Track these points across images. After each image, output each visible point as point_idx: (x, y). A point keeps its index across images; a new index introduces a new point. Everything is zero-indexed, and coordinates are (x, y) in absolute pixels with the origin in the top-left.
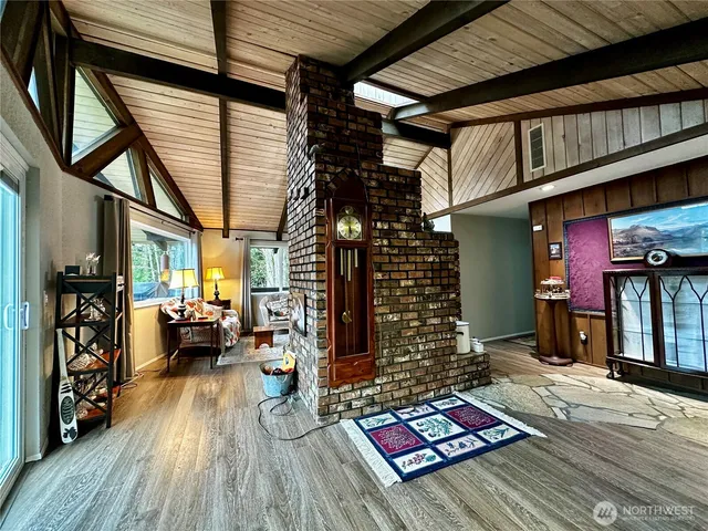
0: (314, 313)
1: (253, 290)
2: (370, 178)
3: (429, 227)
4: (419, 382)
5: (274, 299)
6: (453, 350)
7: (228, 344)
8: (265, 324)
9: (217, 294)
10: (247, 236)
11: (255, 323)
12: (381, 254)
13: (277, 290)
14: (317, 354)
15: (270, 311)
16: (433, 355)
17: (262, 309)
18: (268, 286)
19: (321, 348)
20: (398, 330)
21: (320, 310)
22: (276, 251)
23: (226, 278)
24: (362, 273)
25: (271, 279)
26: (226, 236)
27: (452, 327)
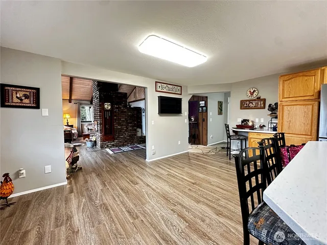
0: (99, 126)
1: (82, 122)
2: (113, 95)
3: (130, 106)
4: (126, 142)
5: (89, 125)
6: (136, 135)
7: (74, 138)
8: (86, 132)
9: (68, 123)
10: (78, 102)
11: (82, 132)
12: (116, 112)
13: (91, 122)
14: (100, 134)
15: (88, 129)
16: (130, 136)
17: (85, 128)
18: (87, 120)
19: (101, 133)
20: (120, 130)
21: (100, 125)
22: (90, 108)
23: (71, 117)
24: (111, 117)
25: (89, 118)
26: (70, 102)
27: (135, 130)
